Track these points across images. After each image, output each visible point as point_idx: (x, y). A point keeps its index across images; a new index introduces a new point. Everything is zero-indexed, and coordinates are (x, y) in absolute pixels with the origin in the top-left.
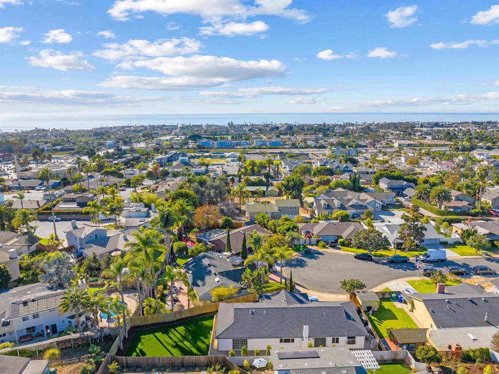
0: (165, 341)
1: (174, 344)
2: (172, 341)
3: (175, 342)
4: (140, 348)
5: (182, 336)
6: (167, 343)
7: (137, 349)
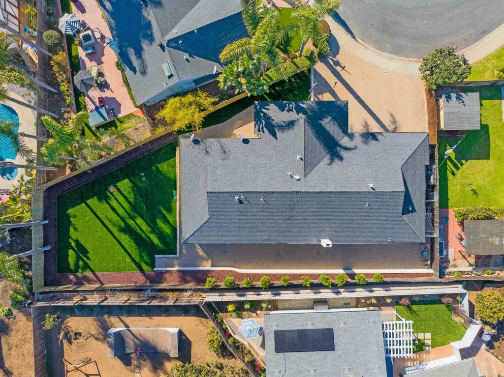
0: (107, 217)
1: (122, 224)
2: (118, 218)
3: (123, 219)
4: (75, 238)
5: (129, 202)
6: (110, 220)
7: (70, 240)
